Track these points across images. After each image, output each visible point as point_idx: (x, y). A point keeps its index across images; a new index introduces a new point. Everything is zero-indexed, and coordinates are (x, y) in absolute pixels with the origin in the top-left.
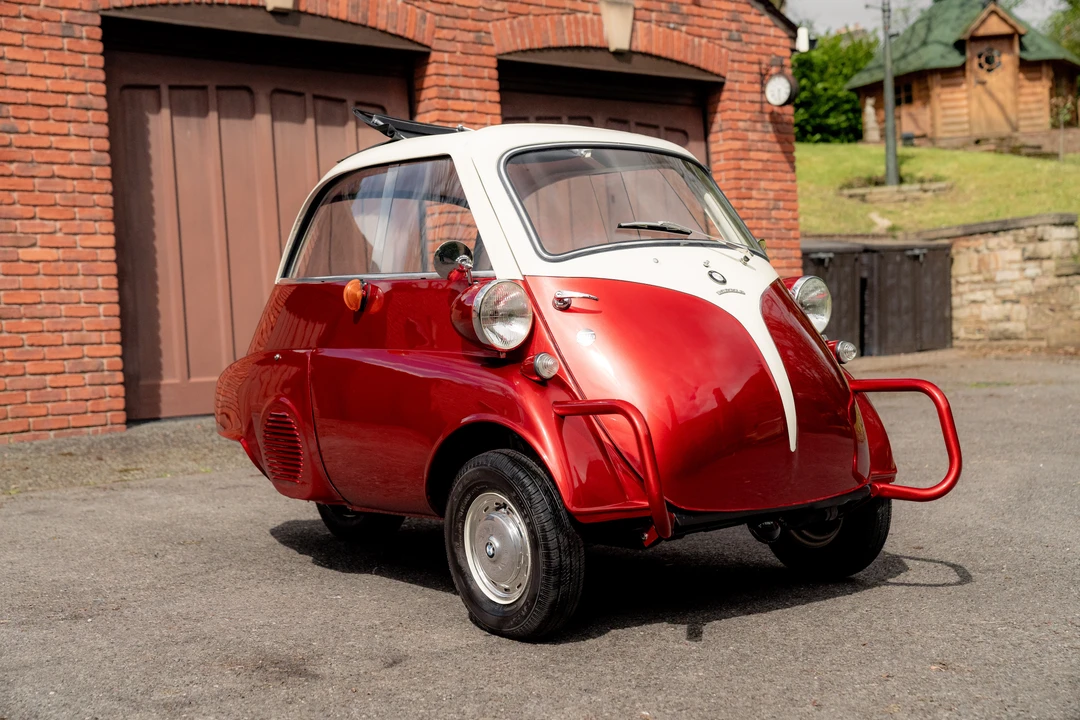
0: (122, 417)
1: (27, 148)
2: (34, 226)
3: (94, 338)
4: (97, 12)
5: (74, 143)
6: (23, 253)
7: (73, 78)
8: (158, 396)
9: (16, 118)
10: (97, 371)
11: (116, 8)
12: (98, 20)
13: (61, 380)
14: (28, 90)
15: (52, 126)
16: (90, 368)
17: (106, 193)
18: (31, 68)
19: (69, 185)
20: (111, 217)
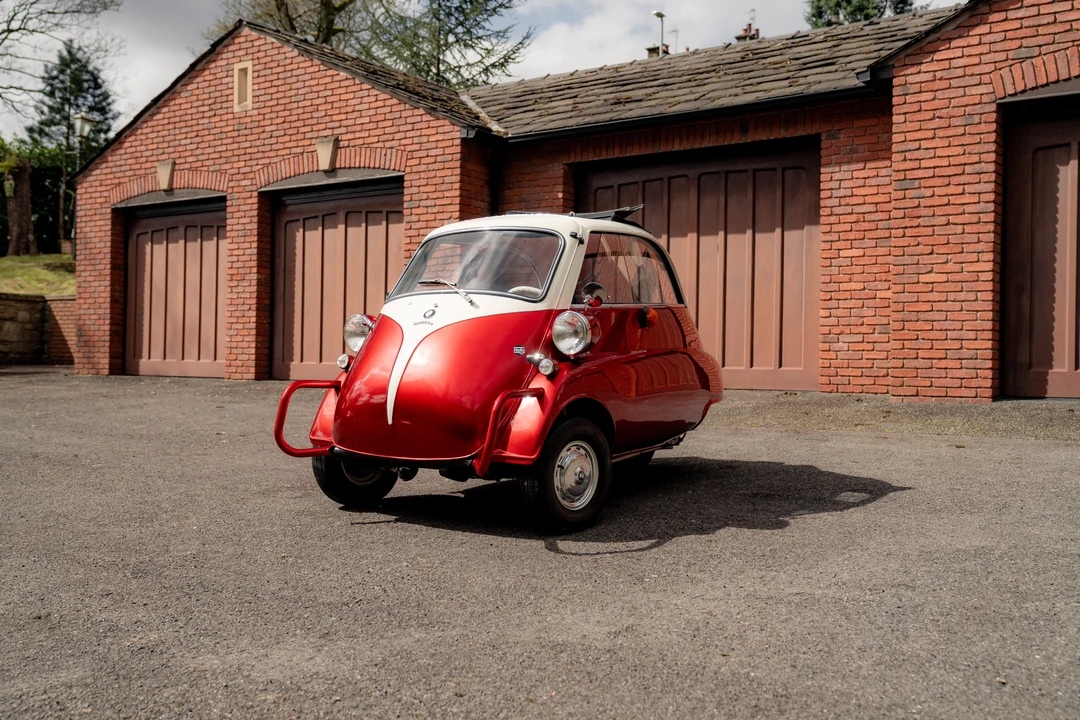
0: (989, 392)
1: (930, 206)
2: (931, 259)
3: (972, 335)
4: (994, 102)
5: (966, 199)
6: (924, 278)
7: (969, 154)
8: (1046, 382)
9: (925, 187)
10: (971, 359)
11: (1010, 95)
12: (993, 107)
13: (943, 364)
14: (935, 167)
15: (952, 189)
16: (966, 357)
17: (989, 232)
18: (939, 152)
19: (959, 229)
20: (991, 249)
